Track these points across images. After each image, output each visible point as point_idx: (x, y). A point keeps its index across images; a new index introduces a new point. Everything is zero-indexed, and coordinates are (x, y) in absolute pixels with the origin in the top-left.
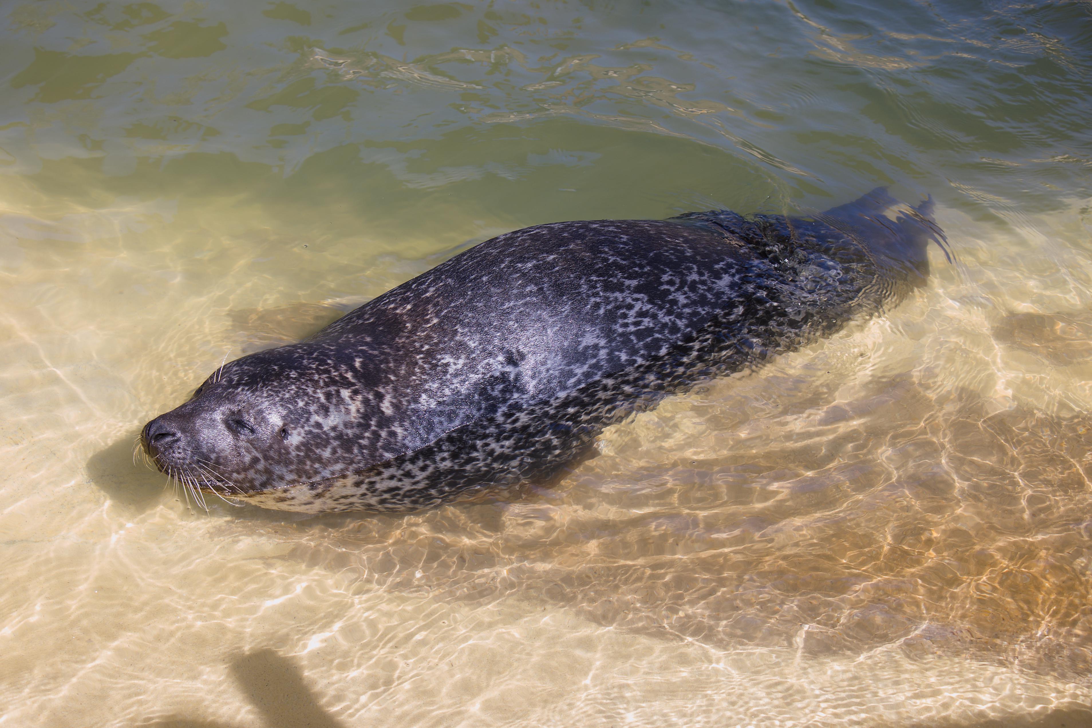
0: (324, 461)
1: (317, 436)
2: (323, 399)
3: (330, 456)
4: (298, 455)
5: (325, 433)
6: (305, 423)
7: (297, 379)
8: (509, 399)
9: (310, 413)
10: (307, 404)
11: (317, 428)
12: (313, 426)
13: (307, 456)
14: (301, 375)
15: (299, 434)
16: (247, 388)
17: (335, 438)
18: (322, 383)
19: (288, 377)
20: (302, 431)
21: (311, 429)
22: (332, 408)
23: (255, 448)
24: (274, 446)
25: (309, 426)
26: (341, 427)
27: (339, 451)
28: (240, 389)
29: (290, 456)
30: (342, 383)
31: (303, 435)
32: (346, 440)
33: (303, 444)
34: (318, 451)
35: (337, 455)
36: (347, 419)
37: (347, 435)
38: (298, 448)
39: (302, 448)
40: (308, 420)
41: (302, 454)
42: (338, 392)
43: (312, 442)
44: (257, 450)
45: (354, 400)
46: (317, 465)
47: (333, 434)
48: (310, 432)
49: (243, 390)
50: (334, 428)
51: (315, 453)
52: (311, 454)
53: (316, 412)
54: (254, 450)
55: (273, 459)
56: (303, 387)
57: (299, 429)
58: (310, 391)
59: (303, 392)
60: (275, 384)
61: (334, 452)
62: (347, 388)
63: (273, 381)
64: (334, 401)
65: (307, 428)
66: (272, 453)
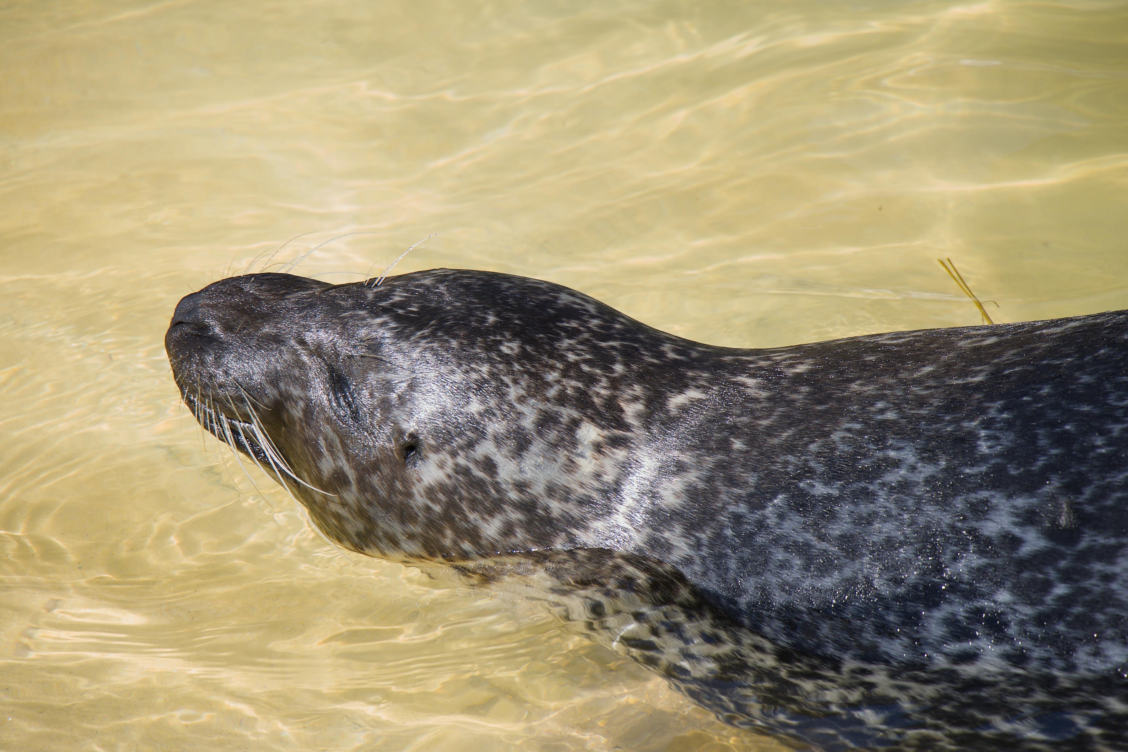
0: (484, 542)
1: (479, 484)
2: (528, 423)
3: (498, 537)
4: (428, 509)
5: (497, 486)
6: (461, 448)
7: (507, 359)
8: (983, 596)
9: (482, 434)
10: (488, 413)
11: (484, 470)
12: (476, 462)
13: (447, 517)
14: (523, 356)
15: (441, 465)
16: (393, 325)
17: (520, 506)
18: (552, 393)
19: (492, 347)
20: (450, 462)
21: (471, 466)
22: (537, 446)
23: (347, 454)
24: (382, 467)
25: (467, 458)
26: (538, 489)
27: (520, 535)
28: (379, 320)
29: (412, 503)
30: (599, 413)
31: (449, 471)
32: (542, 519)
33: (442, 488)
34: (472, 516)
35: (513, 540)
36: (564, 480)
37: (547, 509)
38: (430, 492)
39: (441, 496)
40: (471, 445)
41: (437, 508)
42: (575, 423)
43: (464, 493)
44: (348, 460)
45: (600, 452)
46: (467, 546)
47: (513, 495)
48: (466, 472)
49: (382, 325)
50: (521, 486)
51: (466, 519)
52: (457, 517)
53: (498, 441)
54: (342, 456)
55: (375, 492)
56: (506, 379)
57: (444, 456)
58: (513, 392)
59: (497, 388)
60: (454, 343)
61: (508, 530)
62: (603, 428)
63: (455, 337)
64: (553, 435)
65: (461, 460)
66: (375, 480)
